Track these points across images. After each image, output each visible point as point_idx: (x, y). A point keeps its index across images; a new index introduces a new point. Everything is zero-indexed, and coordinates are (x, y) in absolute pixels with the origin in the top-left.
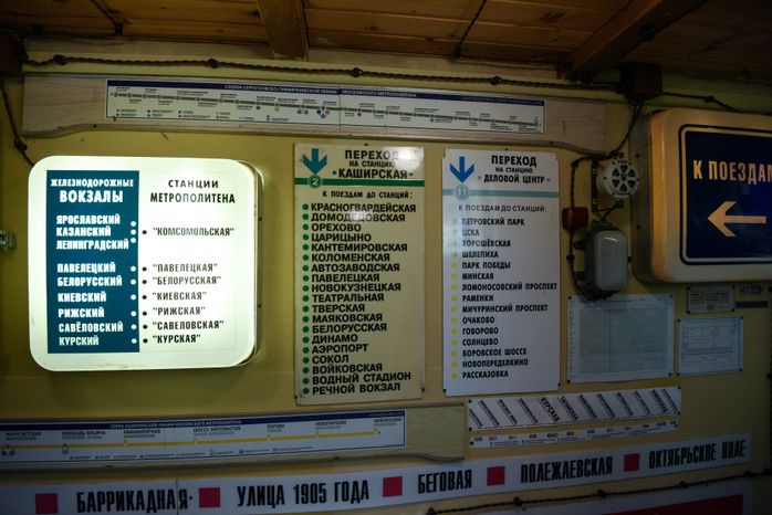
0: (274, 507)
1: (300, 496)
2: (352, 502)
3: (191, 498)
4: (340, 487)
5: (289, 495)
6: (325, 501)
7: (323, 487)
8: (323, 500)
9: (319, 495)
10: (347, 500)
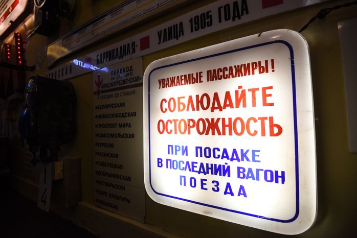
0: (177, 39)
1: (194, 26)
2: (234, 20)
3: (137, 46)
4: (222, 10)
5: (187, 27)
6: (211, 24)
7: (210, 14)
8: (210, 24)
9: (207, 21)
10: (229, 19)
